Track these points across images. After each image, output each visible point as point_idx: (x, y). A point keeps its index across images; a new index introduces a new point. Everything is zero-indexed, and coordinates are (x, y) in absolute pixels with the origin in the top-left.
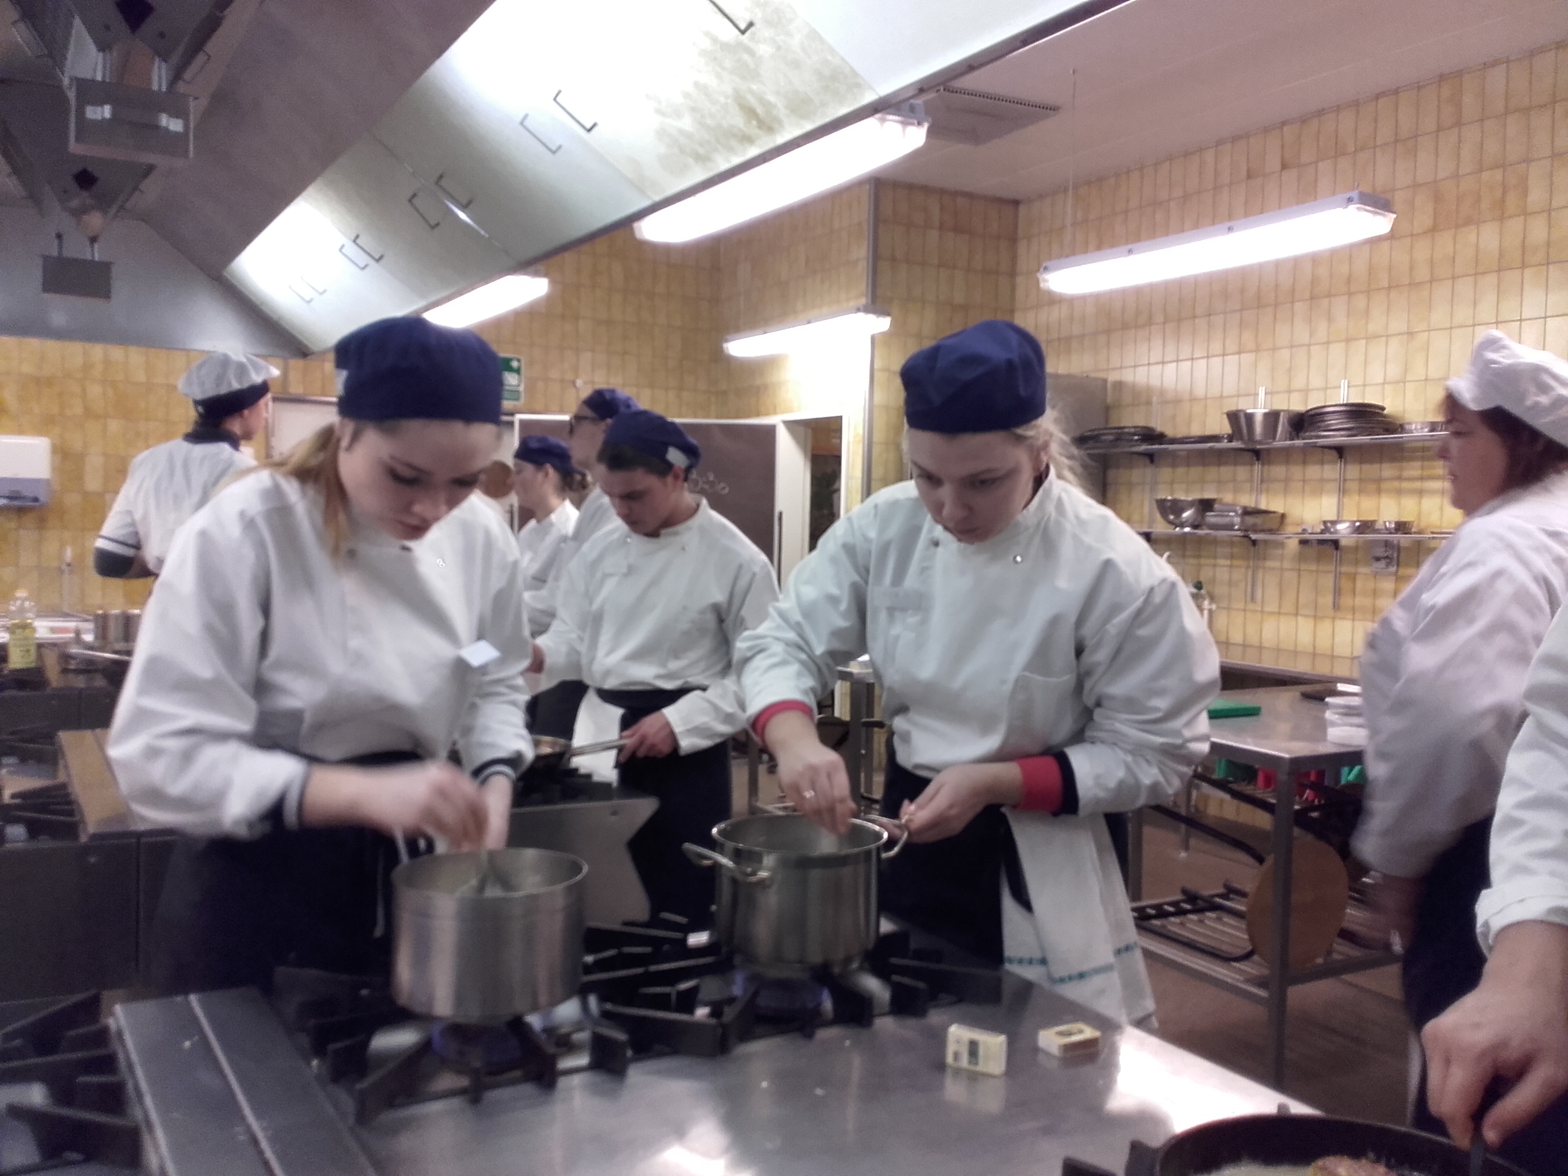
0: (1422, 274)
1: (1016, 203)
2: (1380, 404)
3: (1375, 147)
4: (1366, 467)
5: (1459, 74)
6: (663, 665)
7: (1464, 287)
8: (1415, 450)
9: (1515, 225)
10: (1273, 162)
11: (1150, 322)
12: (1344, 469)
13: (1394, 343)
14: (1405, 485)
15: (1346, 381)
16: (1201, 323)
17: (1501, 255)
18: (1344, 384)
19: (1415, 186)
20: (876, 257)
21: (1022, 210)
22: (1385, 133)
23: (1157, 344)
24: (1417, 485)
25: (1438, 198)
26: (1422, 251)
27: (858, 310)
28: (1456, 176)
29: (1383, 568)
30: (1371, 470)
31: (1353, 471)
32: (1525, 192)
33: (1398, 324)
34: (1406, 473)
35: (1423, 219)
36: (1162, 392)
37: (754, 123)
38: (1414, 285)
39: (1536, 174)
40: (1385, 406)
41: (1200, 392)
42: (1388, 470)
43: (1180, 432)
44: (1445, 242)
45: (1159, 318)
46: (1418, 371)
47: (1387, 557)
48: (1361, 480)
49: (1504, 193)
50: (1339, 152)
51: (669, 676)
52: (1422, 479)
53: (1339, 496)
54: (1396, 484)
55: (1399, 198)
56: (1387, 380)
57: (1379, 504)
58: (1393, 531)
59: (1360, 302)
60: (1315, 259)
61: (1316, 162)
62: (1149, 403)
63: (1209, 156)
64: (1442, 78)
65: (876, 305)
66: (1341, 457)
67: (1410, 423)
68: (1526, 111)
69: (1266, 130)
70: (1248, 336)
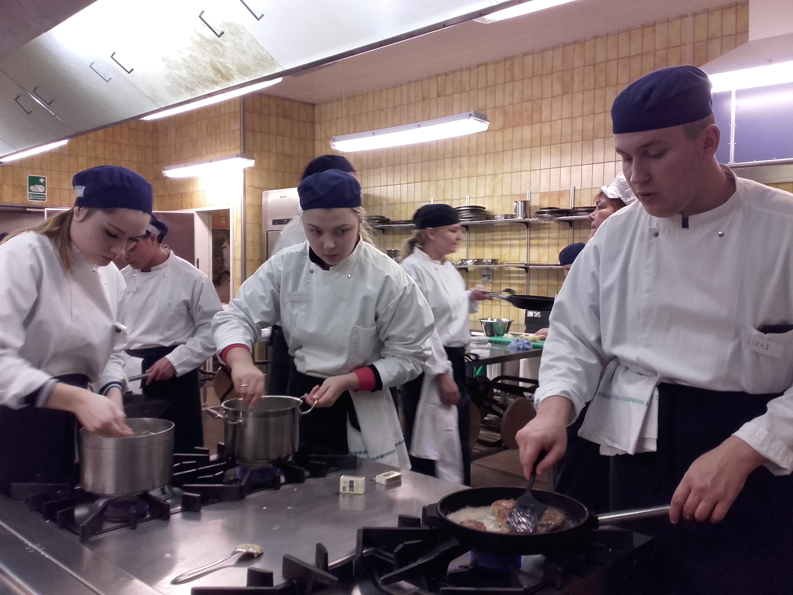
0: (499, 148)
1: (313, 105)
2: (483, 206)
3: (478, 89)
4: (478, 235)
5: (513, 58)
6: (162, 334)
7: (517, 153)
8: (499, 227)
9: (537, 127)
10: (434, 94)
11: (380, 166)
12: (469, 235)
13: (489, 179)
14: (495, 243)
15: (469, 196)
16: (404, 167)
17: (532, 140)
18: (468, 197)
19: (495, 107)
20: (244, 129)
21: (317, 109)
22: (482, 84)
23: (384, 176)
24: (500, 242)
25: (505, 114)
26: (499, 137)
27: (238, 156)
28: (512, 104)
29: (486, 280)
30: (480, 236)
31: (473, 236)
32: (541, 113)
33: (490, 170)
34: (496, 237)
35: (499, 123)
36: (387, 199)
37: (219, 76)
38: (496, 153)
39: (545, 104)
40: (486, 207)
41: (405, 199)
42: (487, 236)
43: (397, 219)
44: (508, 133)
45: (385, 165)
46: (499, 192)
47: (488, 275)
48: (476, 241)
49: (532, 112)
50: (463, 91)
51: (166, 340)
52: (502, 240)
53: (467, 247)
54: (491, 242)
55: (489, 113)
56: (486, 196)
57: (484, 251)
58: (491, 263)
59: (473, 159)
60: (454, 140)
61: (453, 94)
62: (381, 204)
63: (405, 88)
64: (506, 59)
65: (246, 153)
66: (467, 230)
67: (496, 215)
68: (541, 76)
69: (430, 78)
70: (425, 175)
